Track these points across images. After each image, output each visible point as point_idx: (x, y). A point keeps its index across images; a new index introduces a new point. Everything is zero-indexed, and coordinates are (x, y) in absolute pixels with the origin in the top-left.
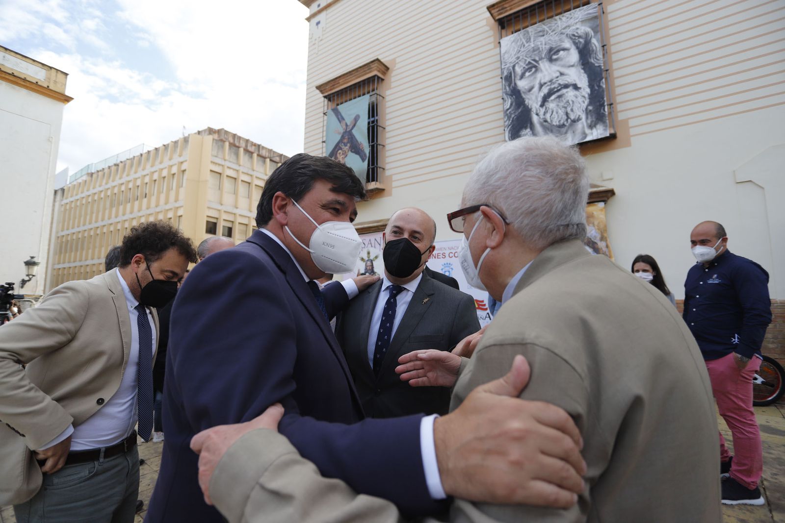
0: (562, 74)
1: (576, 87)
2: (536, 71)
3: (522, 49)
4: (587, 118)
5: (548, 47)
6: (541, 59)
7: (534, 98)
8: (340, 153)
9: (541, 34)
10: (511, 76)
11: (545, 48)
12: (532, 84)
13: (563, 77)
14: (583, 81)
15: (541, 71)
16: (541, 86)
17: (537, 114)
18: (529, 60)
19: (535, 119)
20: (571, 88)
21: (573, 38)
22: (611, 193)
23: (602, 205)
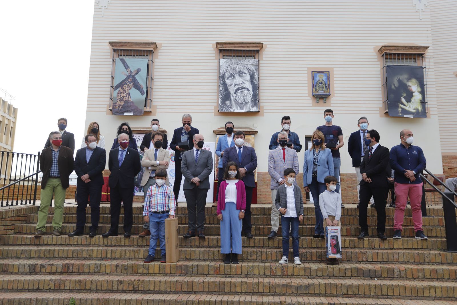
0: (243, 83)
1: (248, 90)
2: (234, 78)
3: (229, 67)
4: (251, 103)
5: (239, 70)
6: (236, 74)
7: (232, 89)
8: (125, 86)
9: (237, 63)
10: (223, 76)
11: (238, 70)
12: (232, 83)
13: (244, 84)
14: (251, 88)
15: (236, 79)
16: (235, 85)
17: (233, 96)
18: (231, 72)
19: (232, 98)
20: (246, 89)
21: (249, 70)
22: (257, 132)
23: (253, 136)
